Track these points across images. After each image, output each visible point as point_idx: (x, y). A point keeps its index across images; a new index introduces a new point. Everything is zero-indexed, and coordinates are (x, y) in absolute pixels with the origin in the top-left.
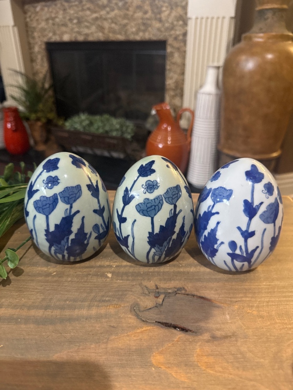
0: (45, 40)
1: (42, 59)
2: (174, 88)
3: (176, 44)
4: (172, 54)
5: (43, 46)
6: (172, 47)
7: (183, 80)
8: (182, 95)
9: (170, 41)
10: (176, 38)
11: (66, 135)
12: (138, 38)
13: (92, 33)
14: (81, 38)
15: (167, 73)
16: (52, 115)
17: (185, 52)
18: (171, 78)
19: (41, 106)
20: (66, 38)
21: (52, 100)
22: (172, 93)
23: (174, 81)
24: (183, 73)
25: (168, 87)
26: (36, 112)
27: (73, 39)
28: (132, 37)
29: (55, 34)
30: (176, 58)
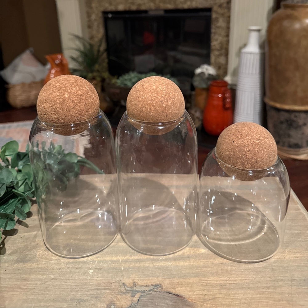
0: (102, 9)
1: (98, 26)
2: (219, 48)
3: (220, 11)
4: (217, 19)
5: (100, 15)
6: (217, 13)
7: (228, 42)
8: (227, 54)
9: (215, 8)
10: (220, 6)
11: (118, 91)
12: (186, 6)
13: (144, 4)
14: (134, 8)
15: (212, 35)
16: (106, 75)
17: (229, 17)
18: (216, 40)
19: (97, 67)
20: (121, 8)
21: (106, 61)
22: (217, 53)
23: (219, 41)
24: (228, 36)
25: (213, 47)
26: (92, 71)
27: (127, 9)
28: (180, 6)
29: (111, 4)
30: (221, 23)
